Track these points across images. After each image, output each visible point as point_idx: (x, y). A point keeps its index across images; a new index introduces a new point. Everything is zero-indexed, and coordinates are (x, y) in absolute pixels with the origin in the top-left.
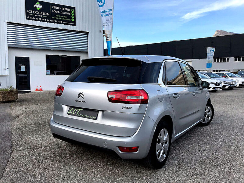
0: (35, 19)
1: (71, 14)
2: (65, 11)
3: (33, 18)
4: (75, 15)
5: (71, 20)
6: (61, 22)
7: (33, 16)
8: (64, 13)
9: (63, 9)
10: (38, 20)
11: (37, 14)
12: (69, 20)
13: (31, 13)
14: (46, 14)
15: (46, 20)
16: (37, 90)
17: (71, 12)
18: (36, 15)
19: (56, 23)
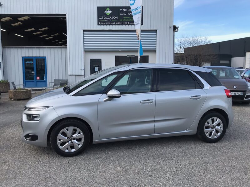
3: (103, 23)
6: (129, 23)
9: (130, 10)
13: (102, 19)
14: (115, 18)
18: (106, 20)
19: (124, 25)
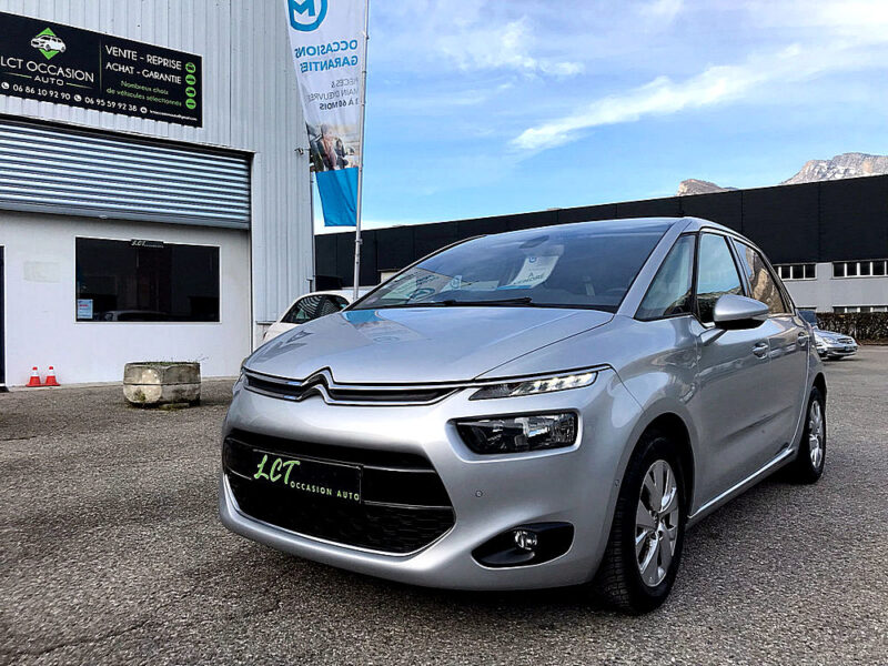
0: (32, 91)
1: (183, 80)
2: (161, 69)
3: (24, 88)
4: (198, 86)
5: (184, 104)
6: (144, 110)
7: (24, 83)
8: (156, 75)
9: (151, 59)
10: (48, 99)
11: (41, 75)
12: (177, 103)
13: (16, 70)
14: (79, 75)
15: (78, 98)
16: (35, 382)
17: (183, 73)
18: (37, 78)
19: (122, 112)
